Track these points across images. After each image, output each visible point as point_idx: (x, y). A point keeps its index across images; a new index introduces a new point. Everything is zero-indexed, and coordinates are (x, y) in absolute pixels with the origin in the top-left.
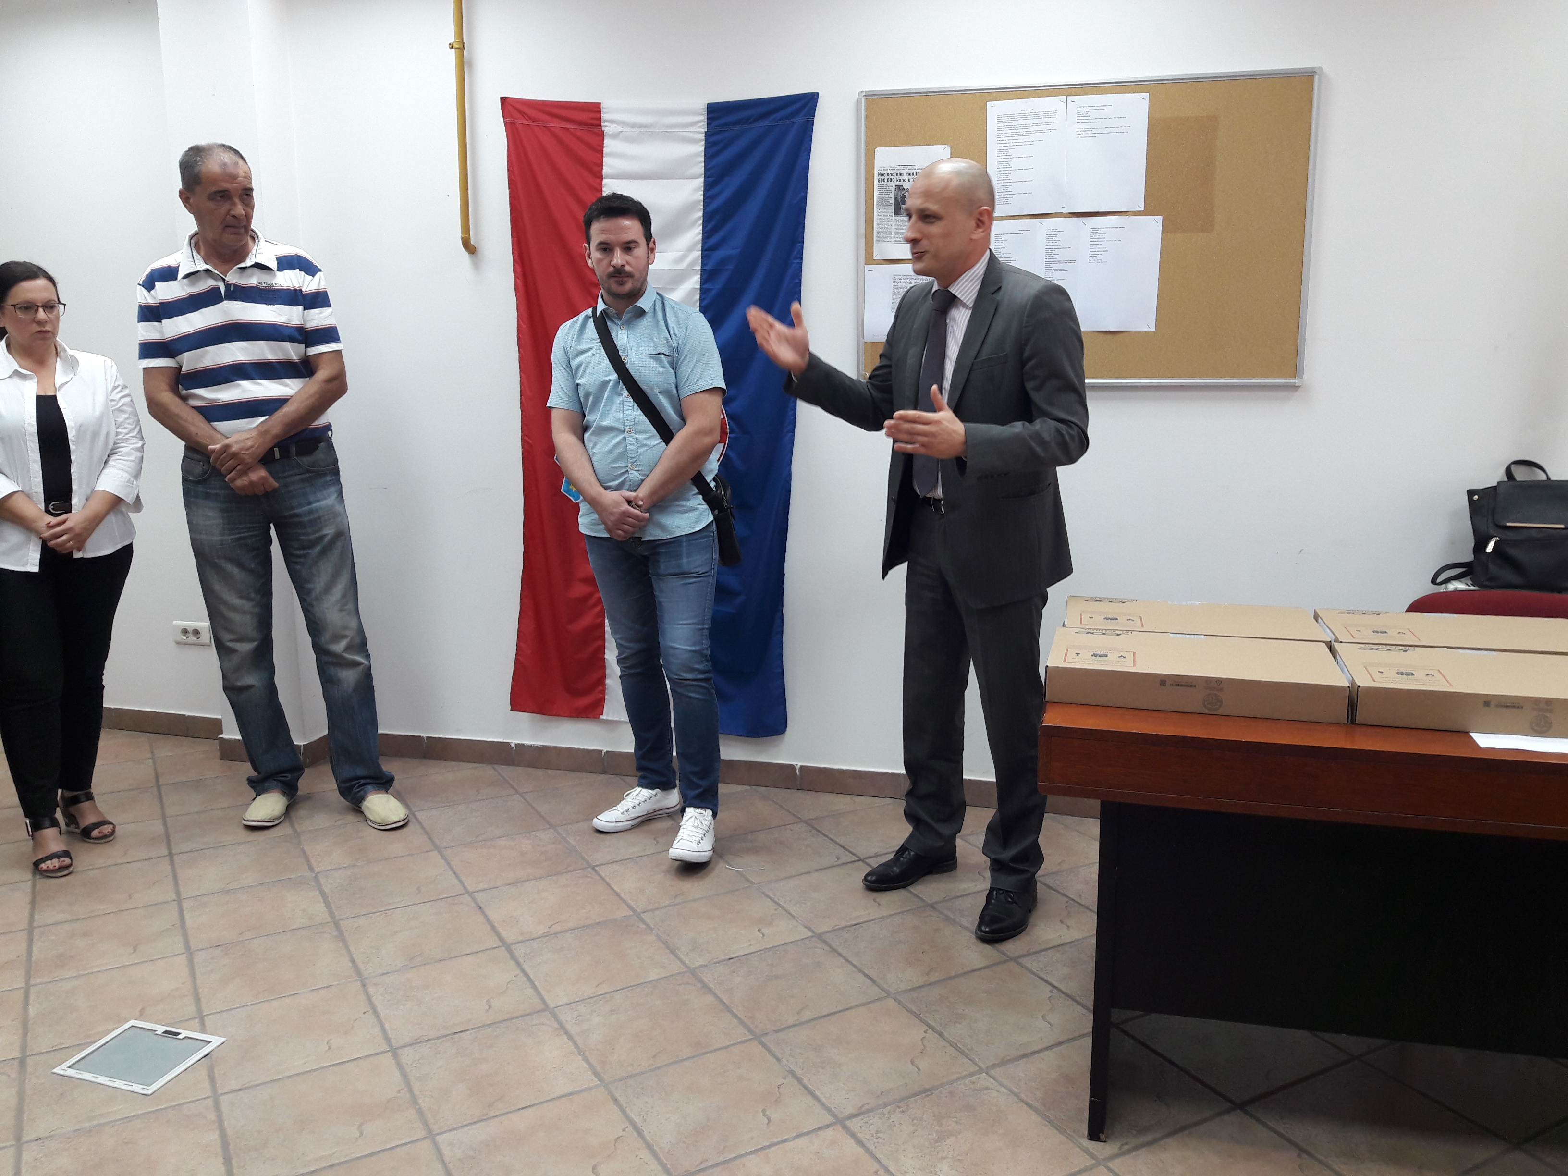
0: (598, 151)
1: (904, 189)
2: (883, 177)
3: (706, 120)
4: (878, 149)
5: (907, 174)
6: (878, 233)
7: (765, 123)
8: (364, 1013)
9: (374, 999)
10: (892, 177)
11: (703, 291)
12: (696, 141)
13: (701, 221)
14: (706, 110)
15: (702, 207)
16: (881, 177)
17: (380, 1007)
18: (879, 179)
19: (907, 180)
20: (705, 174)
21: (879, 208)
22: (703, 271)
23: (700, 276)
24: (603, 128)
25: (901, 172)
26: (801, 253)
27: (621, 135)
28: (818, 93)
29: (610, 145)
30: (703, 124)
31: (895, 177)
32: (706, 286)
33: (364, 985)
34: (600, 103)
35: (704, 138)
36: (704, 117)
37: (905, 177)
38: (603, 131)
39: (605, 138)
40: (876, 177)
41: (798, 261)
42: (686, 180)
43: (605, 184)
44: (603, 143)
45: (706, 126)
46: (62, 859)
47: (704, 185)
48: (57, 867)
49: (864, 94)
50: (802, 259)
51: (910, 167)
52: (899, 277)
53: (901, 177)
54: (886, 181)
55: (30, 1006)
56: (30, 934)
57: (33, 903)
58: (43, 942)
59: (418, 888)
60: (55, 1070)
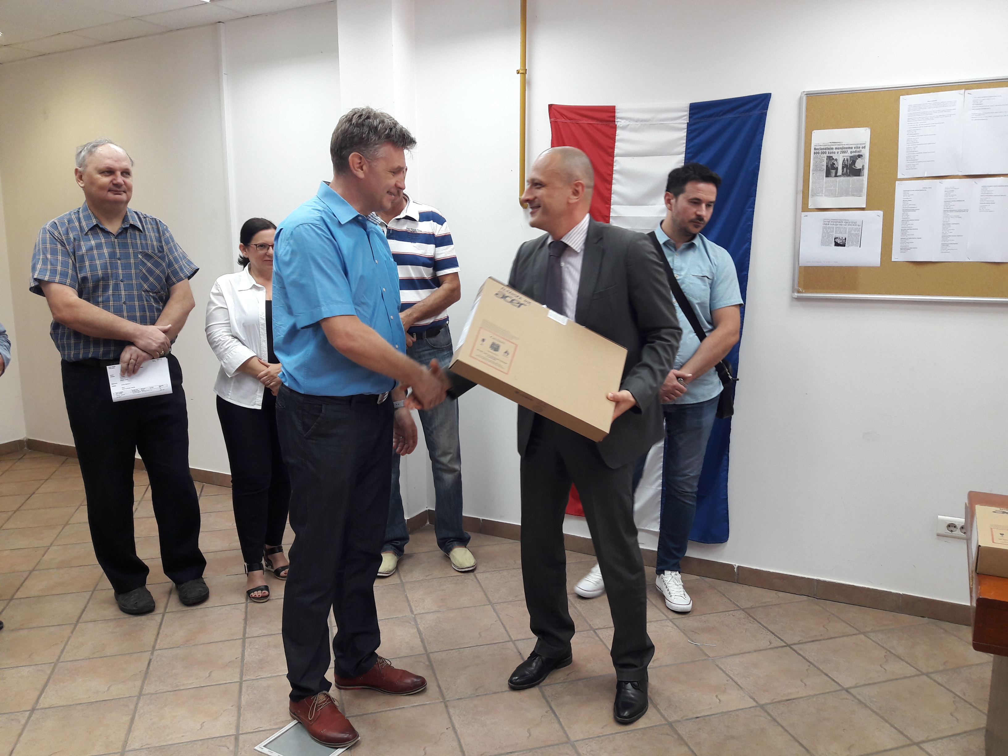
0: (612, 138)
1: (834, 159)
2: (818, 151)
3: (688, 115)
4: (815, 131)
5: (836, 148)
6: (812, 191)
7: (730, 116)
8: (447, 729)
9: (453, 718)
10: (825, 151)
12: (681, 129)
14: (689, 108)
16: (816, 151)
17: (457, 726)
18: (815, 152)
19: (836, 153)
20: (686, 151)
21: (814, 172)
24: (616, 123)
25: (832, 147)
26: (754, 204)
27: (629, 127)
28: (771, 94)
29: (620, 134)
30: (685, 117)
31: (827, 151)
33: (446, 707)
34: (615, 107)
35: (686, 127)
36: (687, 113)
37: (834, 150)
38: (616, 125)
39: (617, 129)
40: (813, 151)
41: (751, 210)
43: (616, 161)
44: (616, 133)
45: (688, 119)
46: (263, 591)
47: (685, 159)
48: (260, 596)
49: (805, 93)
50: (754, 208)
51: (839, 144)
52: (828, 220)
53: (831, 151)
54: (820, 153)
55: (242, 697)
56: (244, 642)
57: (246, 620)
58: (251, 649)
59: (479, 633)
60: (256, 748)
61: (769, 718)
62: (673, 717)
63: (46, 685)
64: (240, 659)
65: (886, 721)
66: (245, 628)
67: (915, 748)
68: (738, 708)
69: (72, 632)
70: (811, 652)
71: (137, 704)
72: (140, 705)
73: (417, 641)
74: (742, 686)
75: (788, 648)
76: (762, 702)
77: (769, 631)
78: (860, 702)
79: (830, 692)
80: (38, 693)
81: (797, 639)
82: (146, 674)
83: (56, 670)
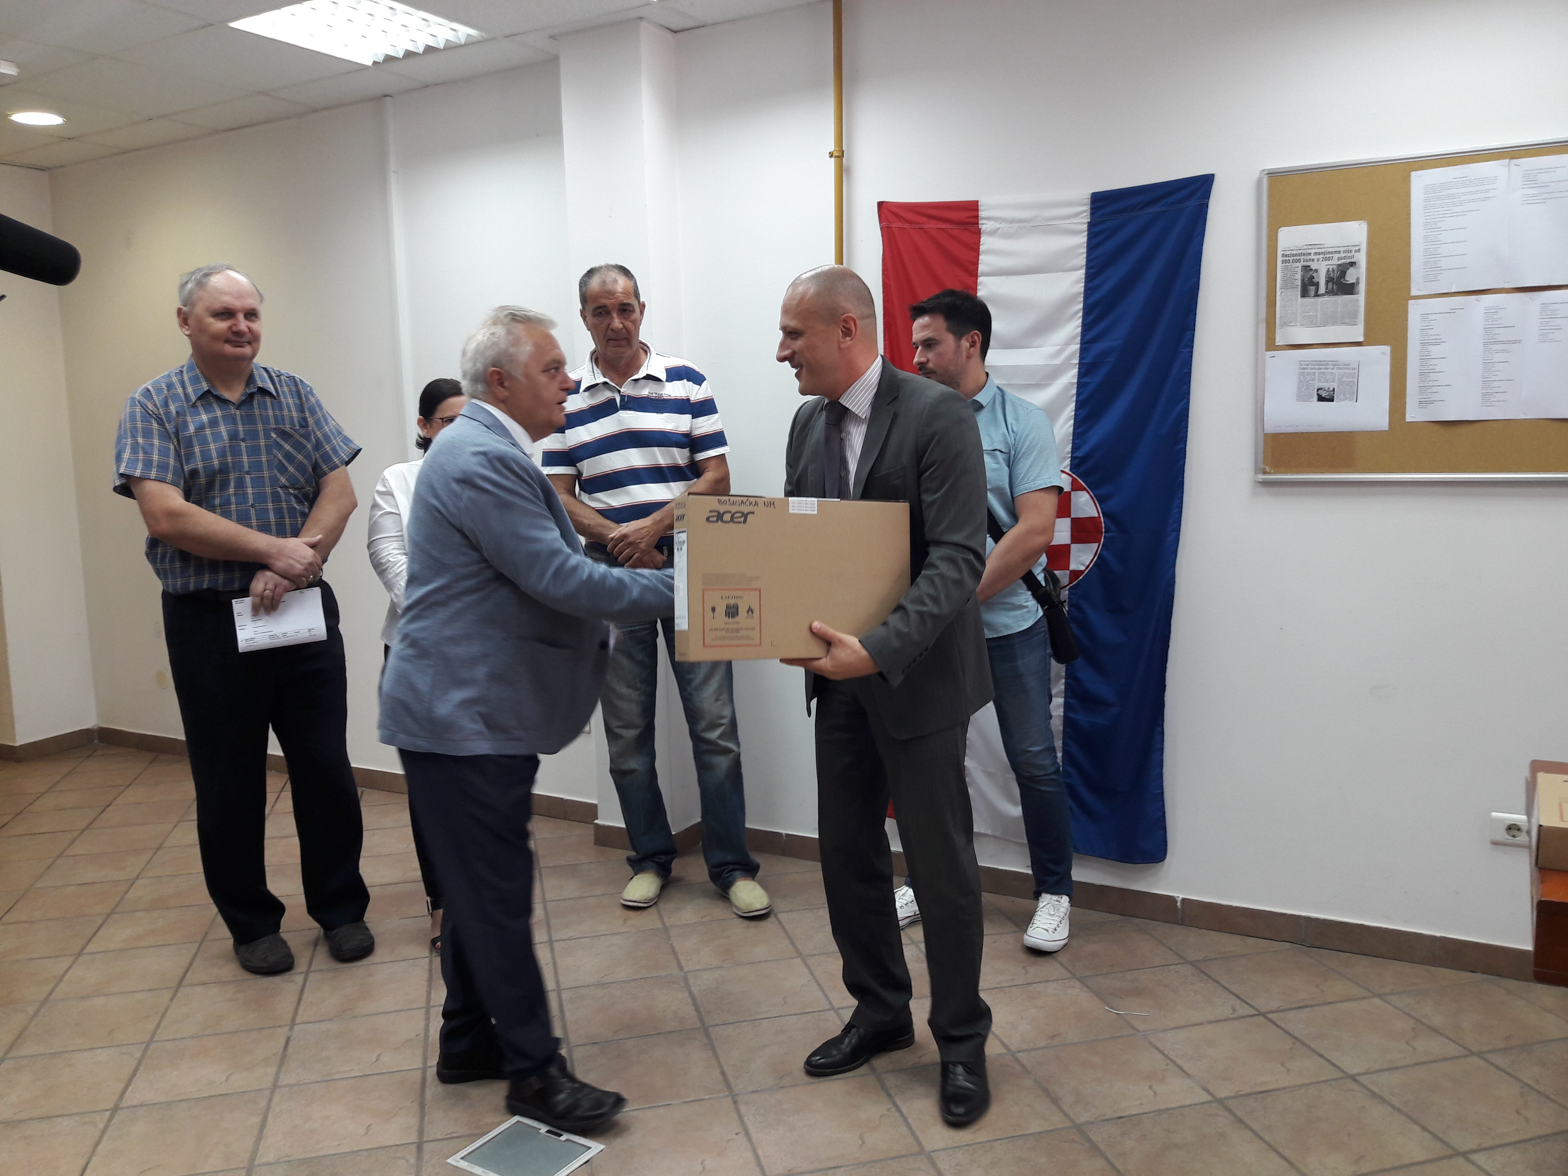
0: (974, 249)
1: (1312, 269)
2: (1288, 258)
3: (1089, 210)
4: (1281, 229)
5: (1316, 254)
6: (1281, 318)
7: (1153, 210)
8: (736, 1134)
9: (746, 1119)
10: (1298, 257)
11: (1081, 385)
12: (1080, 232)
13: (1081, 314)
14: (1090, 200)
15: (1082, 299)
16: (1285, 259)
17: (751, 1129)
18: (1283, 260)
20: (1086, 265)
21: (1283, 290)
22: (1081, 364)
23: (1077, 370)
24: (980, 226)
25: (1308, 251)
26: (1191, 341)
27: (999, 231)
28: (1214, 175)
29: (986, 242)
30: (1085, 214)
32: (1083, 380)
33: (735, 1102)
34: (978, 201)
35: (1086, 228)
36: (1087, 208)
38: (980, 229)
39: (981, 236)
40: (1280, 258)
41: (1188, 351)
42: (1065, 273)
43: (981, 282)
44: (980, 242)
45: (1089, 217)
47: (1086, 277)
49: (1266, 172)
50: (1192, 352)
51: (1319, 246)
52: (1305, 363)
54: (1292, 262)
55: (427, 1089)
56: (428, 1011)
57: (430, 980)
59: (784, 999)
60: (449, 1161)
61: (1231, 1118)
62: (1083, 1117)
63: (133, 1075)
64: (422, 1037)
65: (1415, 1122)
66: (429, 993)
67: (1460, 1160)
68: (1184, 1103)
69: (172, 1000)
70: (1295, 1022)
71: (270, 1100)
72: (275, 1100)
73: (690, 1010)
74: (1189, 1072)
75: (1260, 1017)
76: (1221, 1095)
77: (1232, 993)
78: (1374, 1094)
79: (1327, 1081)
80: (123, 1084)
81: (1274, 1005)
82: (284, 1058)
83: (149, 1053)
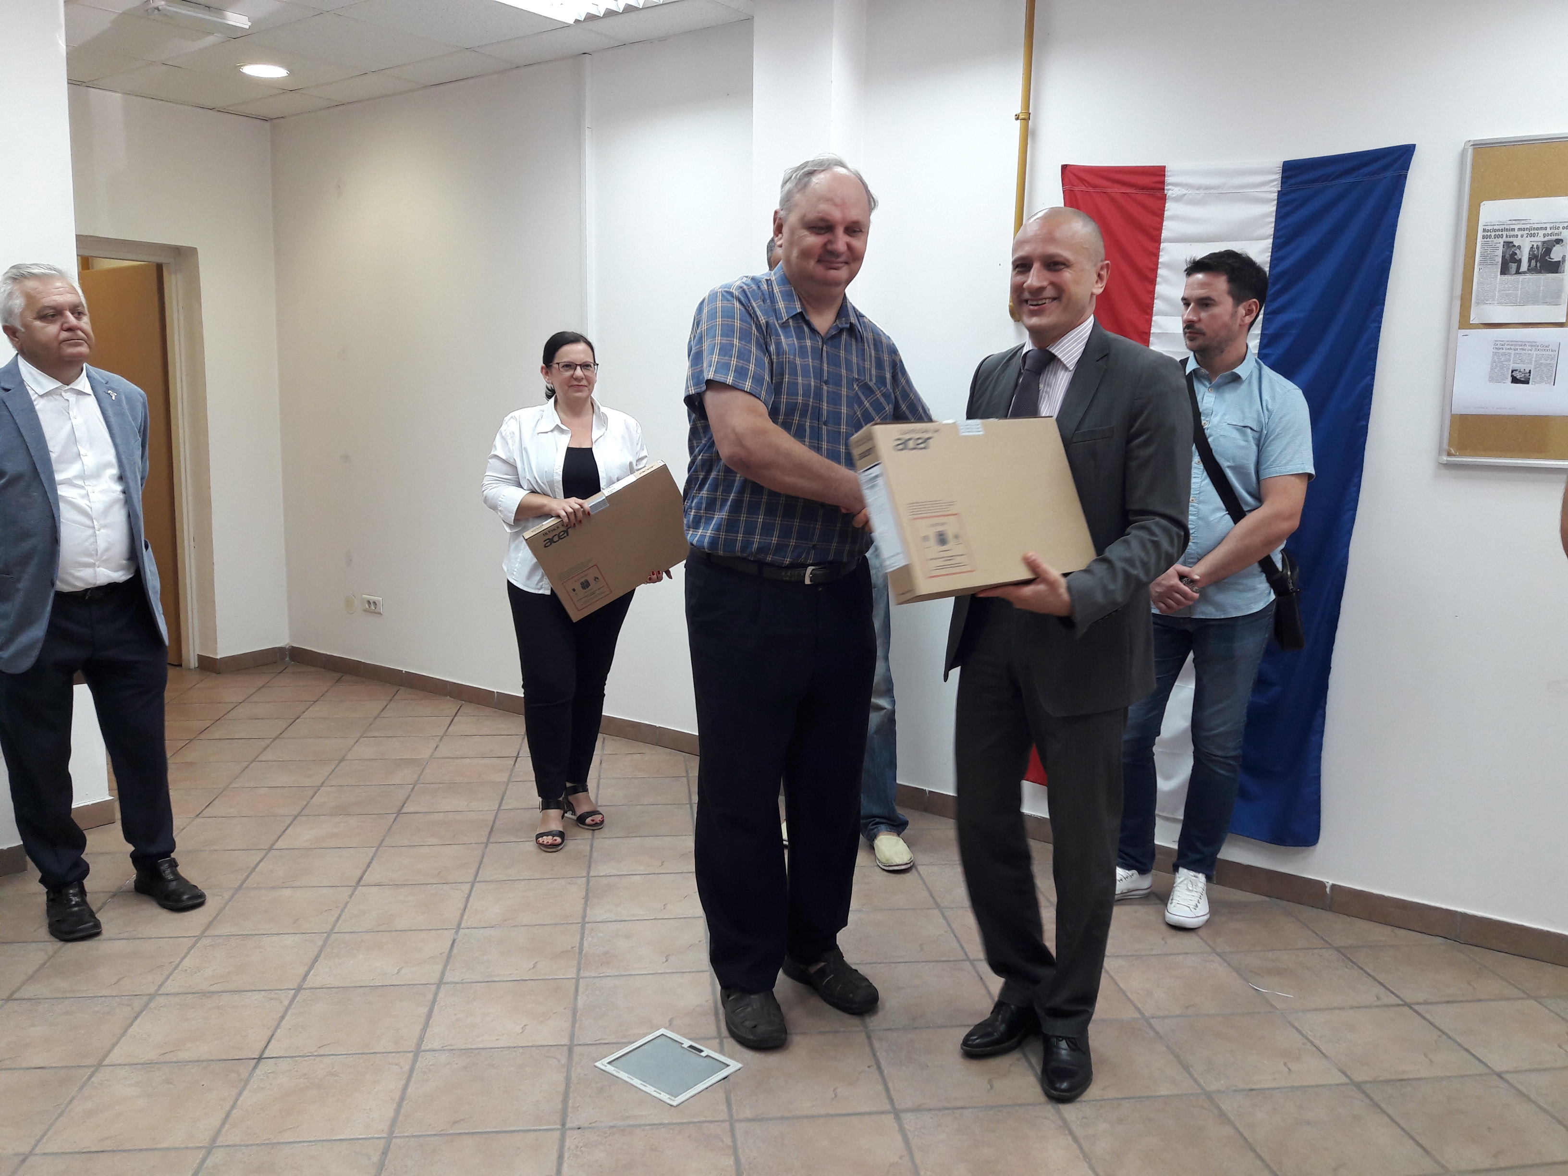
0: (1159, 214)
1: (1515, 246)
2: (1489, 234)
3: (1280, 179)
4: (1484, 202)
5: (1520, 229)
6: (1477, 296)
7: (1348, 179)
8: (868, 1068)
9: (878, 1054)
10: (1500, 233)
12: (1268, 201)
14: (1282, 168)
16: (1486, 234)
17: (884, 1065)
18: (1483, 236)
20: (1274, 234)
21: (1480, 267)
22: (1263, 336)
24: (1166, 192)
25: (1512, 227)
26: (1380, 317)
27: (1186, 197)
28: (1414, 146)
29: (1171, 209)
30: (1276, 183)
31: (1504, 233)
33: (867, 1039)
34: (1165, 167)
35: (1276, 197)
36: (1278, 176)
37: (1516, 233)
38: (1166, 195)
39: (1167, 201)
40: (1480, 234)
41: (1376, 325)
42: (1253, 242)
43: (1164, 248)
44: (1165, 207)
45: (1280, 185)
46: (556, 838)
47: (1273, 246)
49: (1472, 143)
50: (1380, 322)
51: (1524, 222)
52: (1501, 343)
53: (1512, 233)
54: (1493, 237)
55: (579, 997)
56: (583, 927)
57: (586, 898)
58: (592, 937)
59: (921, 945)
60: (597, 1064)
61: (1368, 1101)
62: (1213, 1085)
63: (316, 959)
64: (577, 950)
66: (585, 910)
68: (1318, 1083)
69: (351, 896)
70: (1443, 1015)
71: (436, 994)
72: (441, 995)
74: (1327, 1054)
75: (1407, 1009)
76: (1359, 1077)
77: (1377, 981)
78: (1520, 1093)
79: (1472, 1076)
80: (306, 968)
81: (1421, 997)
82: (449, 958)
83: (330, 942)
